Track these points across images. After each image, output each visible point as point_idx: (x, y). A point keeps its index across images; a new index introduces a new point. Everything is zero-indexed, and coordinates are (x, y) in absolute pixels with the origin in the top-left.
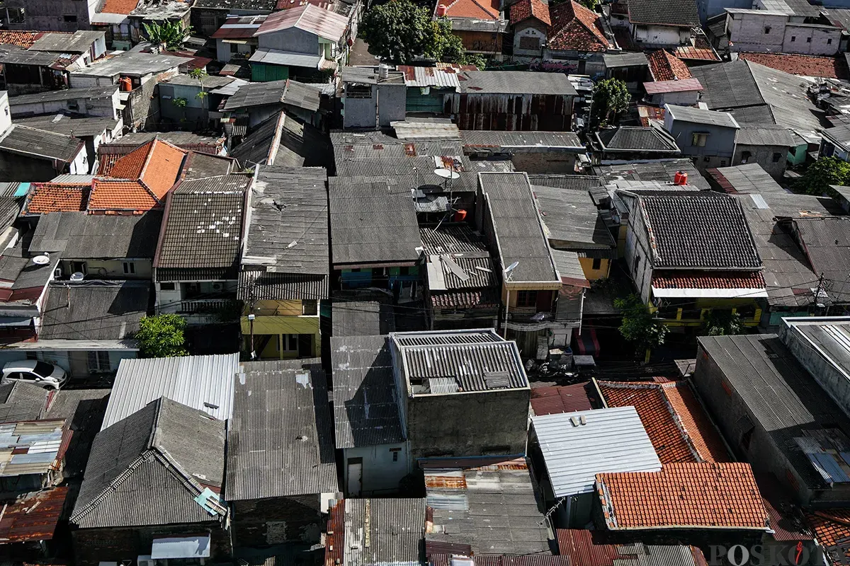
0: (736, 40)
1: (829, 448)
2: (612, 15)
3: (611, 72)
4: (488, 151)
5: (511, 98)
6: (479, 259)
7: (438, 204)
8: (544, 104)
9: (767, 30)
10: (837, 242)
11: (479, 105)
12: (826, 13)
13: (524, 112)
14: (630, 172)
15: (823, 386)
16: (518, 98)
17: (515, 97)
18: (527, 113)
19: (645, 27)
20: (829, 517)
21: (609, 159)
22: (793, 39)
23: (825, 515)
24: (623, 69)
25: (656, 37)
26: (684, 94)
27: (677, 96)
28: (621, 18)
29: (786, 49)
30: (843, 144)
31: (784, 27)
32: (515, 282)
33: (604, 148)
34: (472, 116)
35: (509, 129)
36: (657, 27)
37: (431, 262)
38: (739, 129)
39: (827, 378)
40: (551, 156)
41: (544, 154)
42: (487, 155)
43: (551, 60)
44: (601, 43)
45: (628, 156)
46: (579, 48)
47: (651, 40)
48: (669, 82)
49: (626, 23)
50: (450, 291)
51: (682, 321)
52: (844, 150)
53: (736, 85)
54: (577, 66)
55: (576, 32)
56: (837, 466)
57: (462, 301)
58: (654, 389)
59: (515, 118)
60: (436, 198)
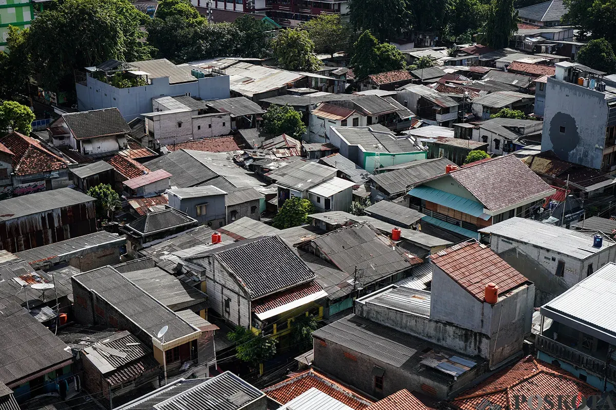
0: (159, 137)
1: (442, 359)
2: (54, 138)
3: (85, 181)
4: (48, 263)
5: (43, 215)
6: (124, 338)
7: (45, 314)
8: (71, 214)
9: (180, 125)
10: (343, 247)
11: (17, 229)
12: (211, 105)
13: (56, 225)
14: (170, 246)
15: (404, 331)
16: (48, 214)
17: (46, 214)
18: (59, 225)
19: (89, 141)
20: (464, 397)
21: (148, 242)
22: (199, 127)
23: (461, 398)
24: (95, 177)
25: (99, 148)
26: (159, 183)
27: (154, 185)
28: (62, 138)
29: (196, 137)
30: (295, 187)
31: (191, 120)
32: (168, 343)
33: (143, 234)
34: (13, 240)
35: (47, 243)
36: (99, 139)
37: (88, 354)
38: (226, 194)
39: (406, 324)
40: (100, 253)
41: (95, 253)
42: (48, 267)
43: (20, 185)
44: (60, 161)
45: (161, 236)
46: (43, 169)
47: (96, 151)
48: (142, 177)
49: (66, 142)
50: (119, 369)
51: (278, 333)
52: (299, 191)
53: (188, 168)
54: (45, 185)
55: (36, 157)
56: (453, 366)
57: (131, 373)
58: (306, 377)
59: (50, 232)
60: (40, 310)
